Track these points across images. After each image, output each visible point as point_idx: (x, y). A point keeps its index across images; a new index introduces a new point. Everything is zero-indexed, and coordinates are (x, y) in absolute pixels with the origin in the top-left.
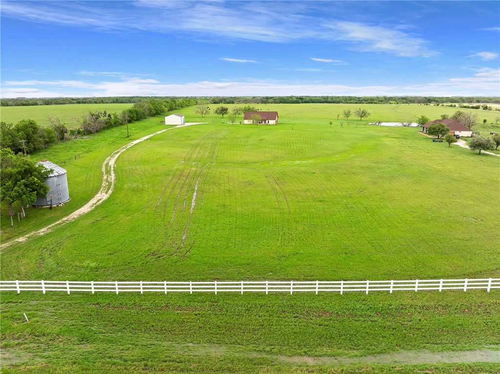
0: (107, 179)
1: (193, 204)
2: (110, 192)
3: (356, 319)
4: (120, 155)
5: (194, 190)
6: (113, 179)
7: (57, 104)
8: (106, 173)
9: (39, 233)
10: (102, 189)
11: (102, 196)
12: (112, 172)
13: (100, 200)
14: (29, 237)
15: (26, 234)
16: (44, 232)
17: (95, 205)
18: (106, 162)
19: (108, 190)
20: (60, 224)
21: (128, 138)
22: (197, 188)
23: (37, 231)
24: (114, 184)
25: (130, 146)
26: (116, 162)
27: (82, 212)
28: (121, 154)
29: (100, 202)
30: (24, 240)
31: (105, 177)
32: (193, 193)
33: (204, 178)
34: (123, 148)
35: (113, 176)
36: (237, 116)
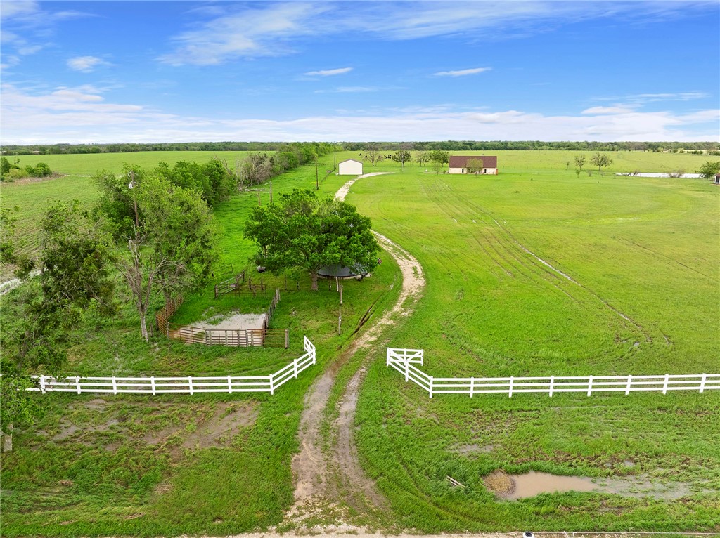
2: (413, 258)
5: (531, 255)
6: (389, 241)
7: (126, 151)
9: (398, 313)
10: (394, 255)
11: (410, 264)
13: (415, 268)
14: (393, 319)
16: (403, 311)
17: (420, 276)
19: (406, 257)
20: (410, 301)
22: (533, 253)
24: (403, 249)
27: (416, 285)
29: (420, 271)
30: (391, 322)
32: (537, 259)
36: (422, 164)
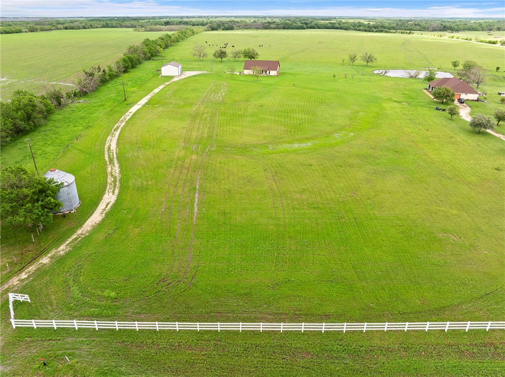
0: (112, 172)
1: (196, 210)
2: (117, 191)
3: (332, 362)
4: (120, 132)
5: (195, 189)
6: (117, 172)
8: (110, 163)
9: (59, 252)
10: (108, 187)
11: (109, 198)
12: (115, 161)
13: (108, 204)
14: (51, 258)
15: (48, 253)
16: (63, 250)
17: (104, 212)
18: (108, 145)
19: (114, 190)
20: (76, 239)
21: (126, 102)
22: (199, 187)
23: (57, 248)
24: (120, 180)
25: (129, 117)
26: (117, 144)
27: (94, 222)
28: (121, 130)
29: (109, 206)
30: (47, 261)
31: (109, 169)
32: (195, 193)
33: (205, 172)
34: (122, 121)
35: (117, 168)
36: (236, 59)
